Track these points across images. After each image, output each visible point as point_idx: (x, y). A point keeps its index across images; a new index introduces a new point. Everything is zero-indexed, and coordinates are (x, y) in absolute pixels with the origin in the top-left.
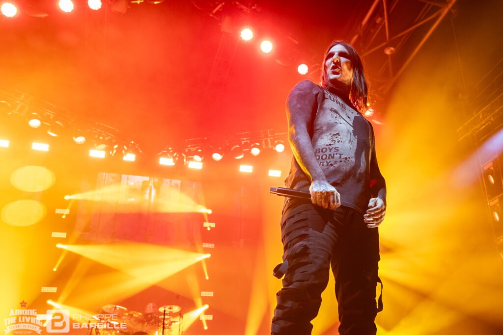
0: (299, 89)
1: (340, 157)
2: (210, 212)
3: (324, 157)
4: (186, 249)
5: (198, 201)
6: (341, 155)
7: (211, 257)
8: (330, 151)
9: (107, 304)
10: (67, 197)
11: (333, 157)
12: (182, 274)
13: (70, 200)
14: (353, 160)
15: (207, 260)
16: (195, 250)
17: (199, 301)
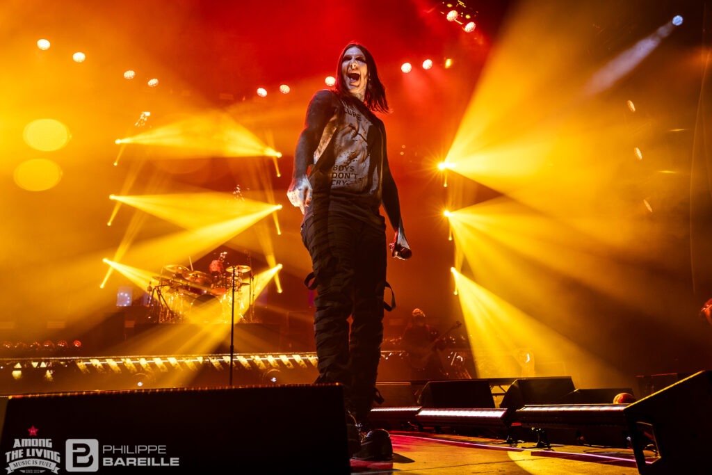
0: (317, 99)
1: (355, 178)
2: (279, 155)
3: (341, 175)
4: (255, 199)
5: (266, 143)
6: (356, 175)
7: (283, 209)
8: (346, 170)
9: (169, 264)
10: (118, 142)
11: (349, 177)
12: (251, 230)
13: (121, 145)
14: (367, 180)
15: (278, 212)
16: (266, 201)
17: (271, 259)
